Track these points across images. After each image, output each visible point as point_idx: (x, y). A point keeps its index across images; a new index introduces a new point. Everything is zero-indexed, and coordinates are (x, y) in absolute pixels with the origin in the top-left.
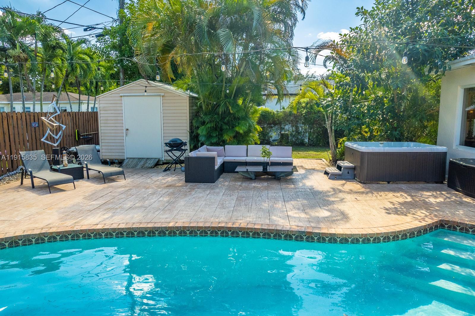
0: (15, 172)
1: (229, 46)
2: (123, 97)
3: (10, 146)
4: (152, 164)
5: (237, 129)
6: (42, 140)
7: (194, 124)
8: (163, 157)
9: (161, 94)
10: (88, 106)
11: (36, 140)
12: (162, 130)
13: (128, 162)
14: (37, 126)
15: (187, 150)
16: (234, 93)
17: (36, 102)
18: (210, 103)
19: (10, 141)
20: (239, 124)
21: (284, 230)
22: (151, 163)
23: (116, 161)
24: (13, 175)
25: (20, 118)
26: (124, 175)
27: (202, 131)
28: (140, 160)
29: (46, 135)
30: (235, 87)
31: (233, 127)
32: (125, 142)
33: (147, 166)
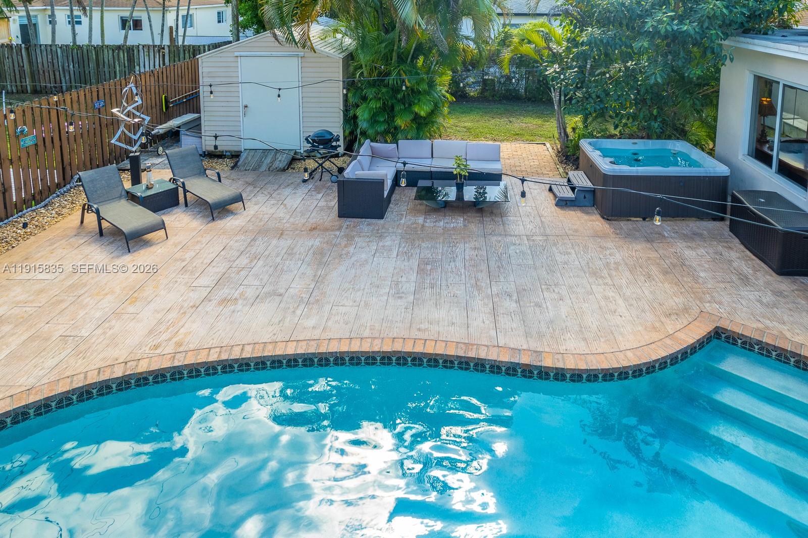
0: (68, 186)
1: (407, 10)
2: (239, 58)
3: (61, 147)
4: (284, 161)
5: (416, 109)
6: (113, 141)
7: (351, 100)
8: (302, 148)
9: (299, 53)
10: (178, 12)
11: (101, 128)
12: (301, 107)
13: (246, 158)
14: (103, 106)
15: (339, 146)
16: (412, 53)
17: (93, 8)
18: (375, 67)
19: (60, 139)
20: (419, 100)
21: (489, 360)
22: (283, 159)
23: (228, 154)
24: (65, 192)
25: (77, 99)
26: (243, 202)
27: (363, 114)
28: (266, 154)
29: (119, 132)
30: (414, 45)
31: (410, 105)
32: (242, 125)
33: (276, 166)
